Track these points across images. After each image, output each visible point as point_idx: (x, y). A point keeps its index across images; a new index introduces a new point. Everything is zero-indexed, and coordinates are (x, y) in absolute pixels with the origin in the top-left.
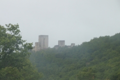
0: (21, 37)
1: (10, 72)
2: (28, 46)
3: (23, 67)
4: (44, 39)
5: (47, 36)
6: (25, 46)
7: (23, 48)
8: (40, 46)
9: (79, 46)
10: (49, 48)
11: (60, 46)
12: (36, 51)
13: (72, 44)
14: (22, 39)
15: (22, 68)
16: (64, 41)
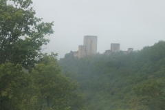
0: (34, 13)
1: (9, 72)
2: (45, 28)
3: (36, 64)
4: (92, 41)
5: (96, 37)
6: (39, 27)
7: (36, 31)
8: (85, 51)
9: (139, 51)
10: (98, 54)
11: (113, 51)
12: (80, 57)
13: (129, 49)
14: (35, 16)
15: (33, 67)
16: (118, 45)
